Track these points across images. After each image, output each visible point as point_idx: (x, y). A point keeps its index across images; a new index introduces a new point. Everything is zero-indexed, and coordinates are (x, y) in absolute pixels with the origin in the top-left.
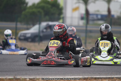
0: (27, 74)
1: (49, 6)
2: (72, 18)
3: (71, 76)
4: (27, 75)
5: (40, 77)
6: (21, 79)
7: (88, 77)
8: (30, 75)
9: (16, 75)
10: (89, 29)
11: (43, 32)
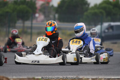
0: (89, 74)
1: (111, 7)
5: (103, 77)
6: (84, 79)
8: (92, 75)
9: (78, 75)
11: (105, 32)
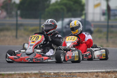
1: (72, 3)
2: (94, 14)
3: (94, 70)
4: (52, 70)
5: (64, 71)
6: (46, 73)
7: (111, 71)
8: (54, 69)
9: (40, 70)
10: (110, 24)
11: (66, 28)
